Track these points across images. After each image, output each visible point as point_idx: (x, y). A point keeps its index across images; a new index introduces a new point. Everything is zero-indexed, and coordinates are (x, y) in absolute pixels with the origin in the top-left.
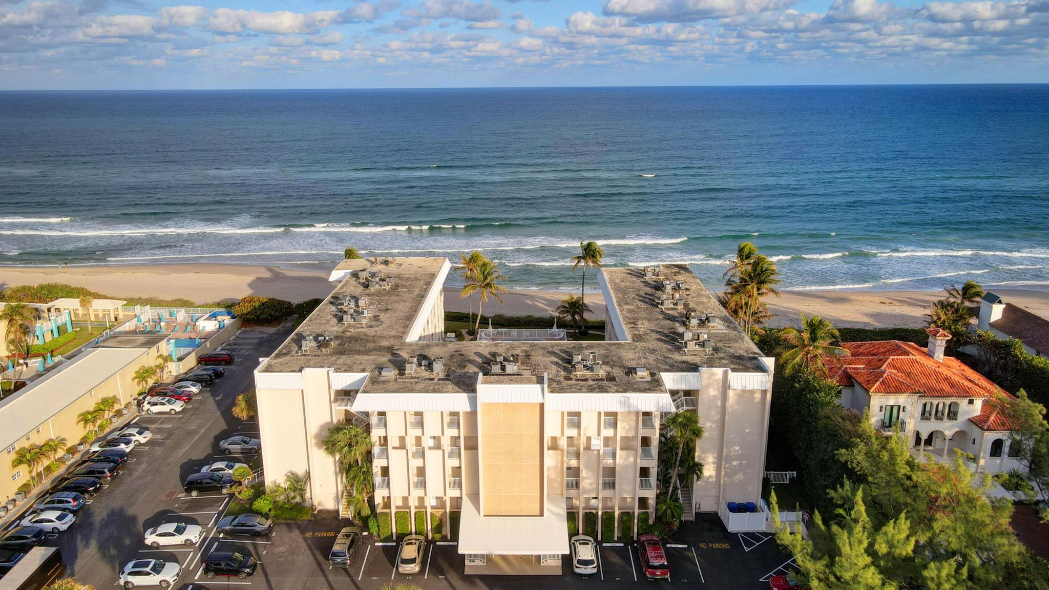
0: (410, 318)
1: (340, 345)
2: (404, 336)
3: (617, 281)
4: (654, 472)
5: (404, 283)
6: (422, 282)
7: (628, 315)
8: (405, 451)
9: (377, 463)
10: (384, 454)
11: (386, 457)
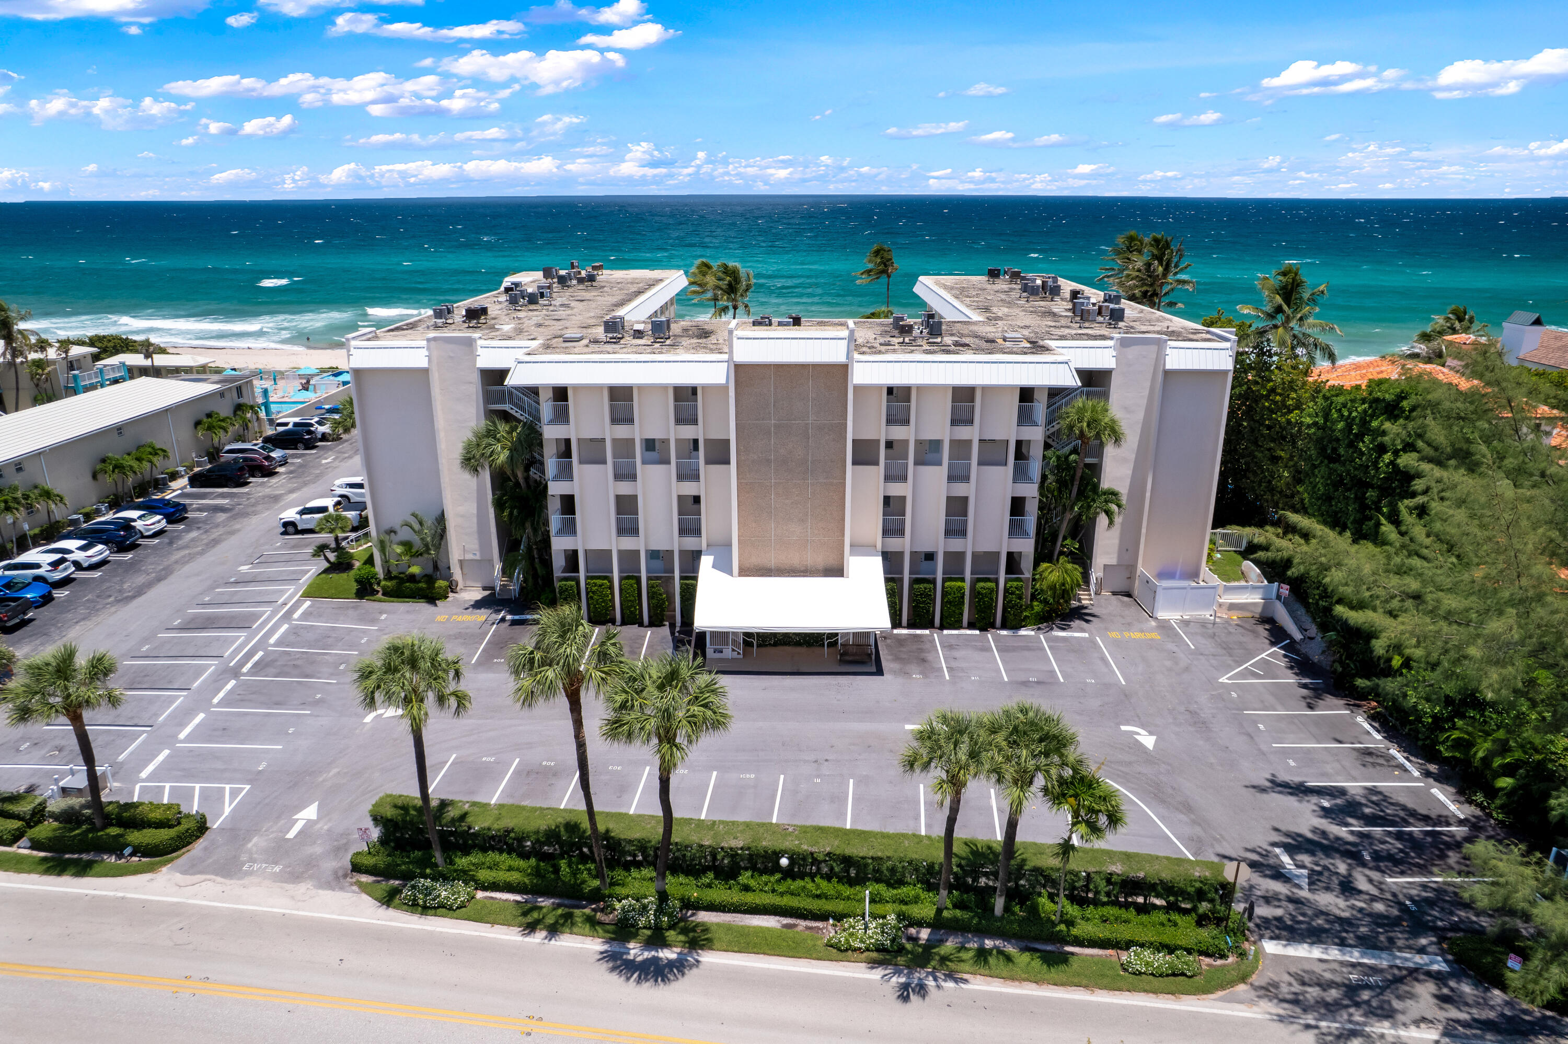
0: (620, 304)
4: (1033, 508)
5: (615, 285)
7: (974, 304)
8: (601, 466)
9: (556, 489)
10: (566, 473)
11: (570, 477)
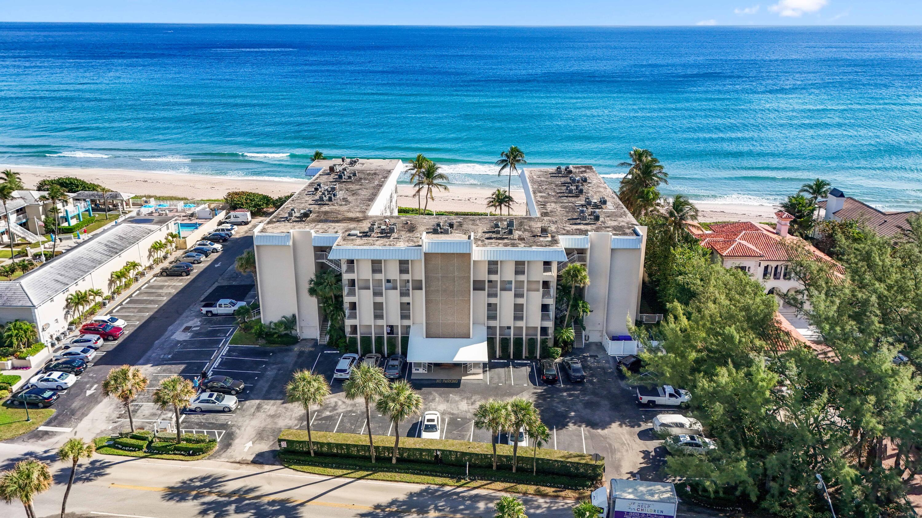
0: (372, 199)
1: (318, 216)
2: (367, 211)
3: (535, 177)
4: (552, 308)
5: (366, 176)
6: (380, 177)
7: (540, 200)
8: (368, 290)
9: (347, 300)
10: (352, 293)
11: (354, 295)
